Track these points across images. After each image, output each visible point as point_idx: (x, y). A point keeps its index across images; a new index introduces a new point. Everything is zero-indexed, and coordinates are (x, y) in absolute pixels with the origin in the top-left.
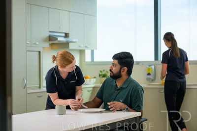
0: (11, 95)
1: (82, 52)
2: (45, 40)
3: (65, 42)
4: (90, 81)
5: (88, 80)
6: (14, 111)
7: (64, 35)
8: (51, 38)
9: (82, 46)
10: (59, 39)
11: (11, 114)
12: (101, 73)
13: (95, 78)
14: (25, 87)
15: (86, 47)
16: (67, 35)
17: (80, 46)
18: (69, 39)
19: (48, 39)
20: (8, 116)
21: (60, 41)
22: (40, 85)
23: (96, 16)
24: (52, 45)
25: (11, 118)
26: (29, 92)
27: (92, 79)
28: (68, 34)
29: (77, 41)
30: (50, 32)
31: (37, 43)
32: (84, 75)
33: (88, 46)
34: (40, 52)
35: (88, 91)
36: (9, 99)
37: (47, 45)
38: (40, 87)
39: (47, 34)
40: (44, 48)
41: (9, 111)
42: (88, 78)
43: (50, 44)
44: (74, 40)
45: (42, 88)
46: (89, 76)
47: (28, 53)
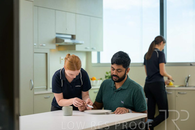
0: (18, 96)
1: (88, 54)
2: (52, 42)
3: (71, 44)
4: (96, 82)
5: (94, 81)
6: (21, 113)
7: (70, 37)
8: (58, 40)
9: (89, 48)
10: (66, 41)
11: (19, 115)
12: (107, 75)
13: (101, 79)
14: (32, 88)
15: (92, 49)
16: (73, 37)
17: (86, 48)
18: (76, 41)
19: (55, 41)
20: (16, 117)
21: (66, 43)
22: (47, 86)
23: (102, 18)
24: (59, 47)
25: (18, 119)
26: (36, 93)
27: (98, 81)
28: (75, 36)
29: (83, 43)
30: (57, 34)
31: (44, 45)
32: (90, 77)
33: (95, 48)
34: (47, 54)
35: (95, 92)
36: (16, 100)
37: (54, 47)
38: (47, 89)
39: (54, 36)
40: (51, 50)
41: (16, 112)
42: (94, 79)
43: (57, 46)
44: (80, 42)
45: (48, 89)
46: (95, 78)
47: (35, 54)
